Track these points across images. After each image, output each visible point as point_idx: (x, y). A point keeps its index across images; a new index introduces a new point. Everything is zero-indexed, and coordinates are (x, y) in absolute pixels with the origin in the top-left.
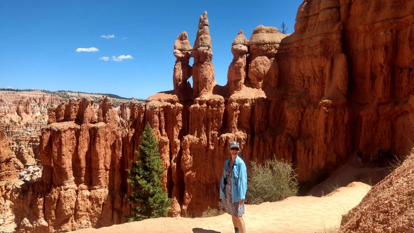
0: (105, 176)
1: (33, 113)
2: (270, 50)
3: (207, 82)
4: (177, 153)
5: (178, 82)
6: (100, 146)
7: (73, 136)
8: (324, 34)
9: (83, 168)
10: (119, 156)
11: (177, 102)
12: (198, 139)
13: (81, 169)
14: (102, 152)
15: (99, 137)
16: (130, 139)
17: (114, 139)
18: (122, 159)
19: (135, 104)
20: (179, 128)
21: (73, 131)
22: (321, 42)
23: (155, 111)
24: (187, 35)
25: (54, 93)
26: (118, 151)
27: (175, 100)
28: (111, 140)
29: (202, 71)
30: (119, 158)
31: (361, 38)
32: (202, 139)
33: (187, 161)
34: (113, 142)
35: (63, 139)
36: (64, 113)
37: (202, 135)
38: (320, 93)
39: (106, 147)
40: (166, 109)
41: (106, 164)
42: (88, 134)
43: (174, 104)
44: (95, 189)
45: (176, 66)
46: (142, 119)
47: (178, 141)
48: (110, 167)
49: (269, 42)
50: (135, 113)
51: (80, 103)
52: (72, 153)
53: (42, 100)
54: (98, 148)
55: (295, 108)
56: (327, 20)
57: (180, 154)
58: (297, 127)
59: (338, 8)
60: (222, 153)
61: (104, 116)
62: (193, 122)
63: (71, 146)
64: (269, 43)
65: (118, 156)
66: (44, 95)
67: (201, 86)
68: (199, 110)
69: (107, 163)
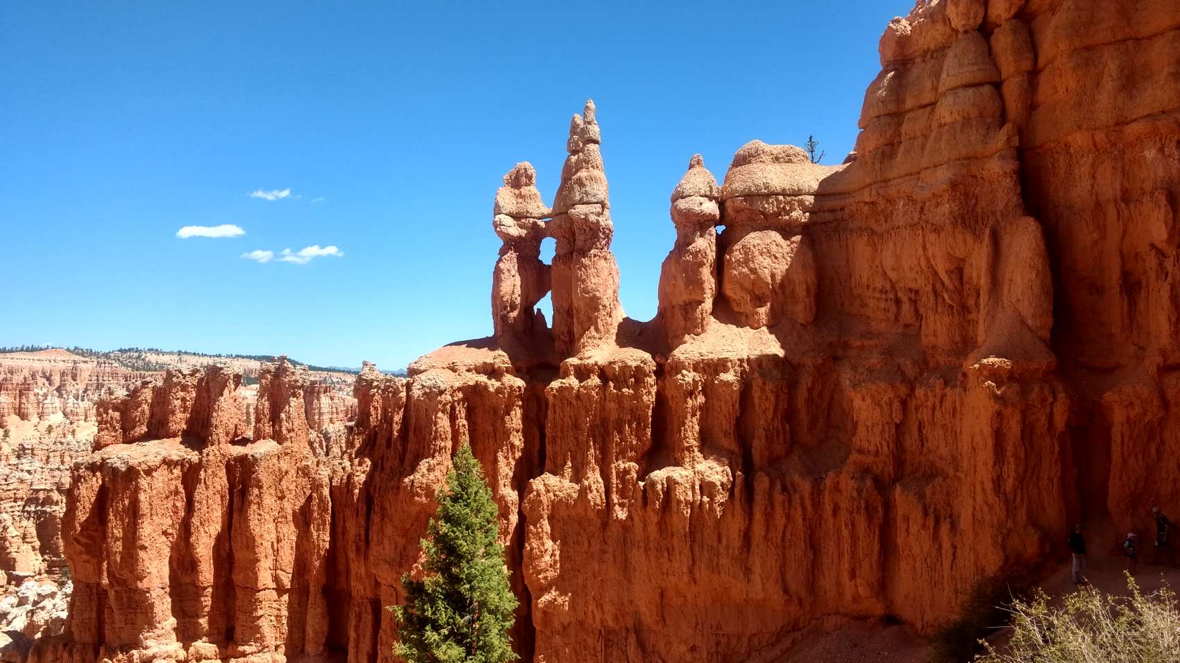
0: (276, 612)
1: (41, 416)
2: (788, 213)
3: (597, 309)
4: (509, 533)
5: (508, 313)
6: (260, 515)
7: (176, 487)
8: (959, 159)
9: (205, 588)
10: (321, 546)
11: (507, 371)
12: (577, 487)
13: (198, 591)
14: (266, 536)
15: (260, 487)
16: (357, 491)
17: (305, 493)
18: (332, 558)
19: (372, 381)
20: (513, 453)
21: (175, 471)
22: (954, 185)
23: (440, 402)
24: (532, 171)
25: (107, 356)
26: (318, 530)
27: (499, 367)
28: (297, 496)
29: (584, 277)
30: (322, 553)
31: (1083, 168)
32: (590, 487)
33: (543, 560)
34: (303, 501)
35: (142, 497)
36: (147, 412)
37: (590, 474)
38: (958, 339)
39: (280, 520)
40: (473, 395)
41: (279, 572)
42: (225, 479)
43: (498, 379)
44: (244, 655)
45: (502, 265)
46: (396, 427)
47: (511, 495)
48: (292, 581)
49: (784, 190)
50: (372, 409)
51: (201, 380)
52: (171, 539)
53: (70, 378)
54: (254, 523)
55: (883, 385)
56: (967, 120)
57: (520, 536)
58: (892, 445)
59: (997, 85)
60: (653, 529)
61: (275, 419)
62: (559, 434)
63: (169, 519)
64: (784, 193)
65: (319, 545)
66: (75, 362)
67: (581, 323)
68: (578, 396)
69: (284, 568)
